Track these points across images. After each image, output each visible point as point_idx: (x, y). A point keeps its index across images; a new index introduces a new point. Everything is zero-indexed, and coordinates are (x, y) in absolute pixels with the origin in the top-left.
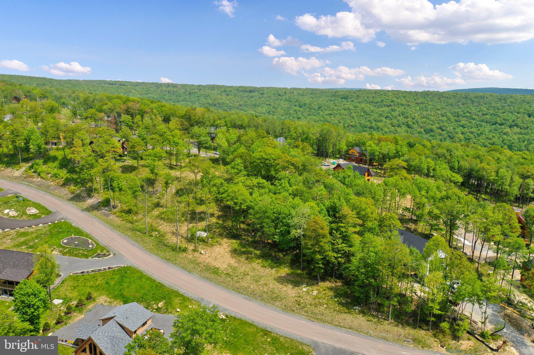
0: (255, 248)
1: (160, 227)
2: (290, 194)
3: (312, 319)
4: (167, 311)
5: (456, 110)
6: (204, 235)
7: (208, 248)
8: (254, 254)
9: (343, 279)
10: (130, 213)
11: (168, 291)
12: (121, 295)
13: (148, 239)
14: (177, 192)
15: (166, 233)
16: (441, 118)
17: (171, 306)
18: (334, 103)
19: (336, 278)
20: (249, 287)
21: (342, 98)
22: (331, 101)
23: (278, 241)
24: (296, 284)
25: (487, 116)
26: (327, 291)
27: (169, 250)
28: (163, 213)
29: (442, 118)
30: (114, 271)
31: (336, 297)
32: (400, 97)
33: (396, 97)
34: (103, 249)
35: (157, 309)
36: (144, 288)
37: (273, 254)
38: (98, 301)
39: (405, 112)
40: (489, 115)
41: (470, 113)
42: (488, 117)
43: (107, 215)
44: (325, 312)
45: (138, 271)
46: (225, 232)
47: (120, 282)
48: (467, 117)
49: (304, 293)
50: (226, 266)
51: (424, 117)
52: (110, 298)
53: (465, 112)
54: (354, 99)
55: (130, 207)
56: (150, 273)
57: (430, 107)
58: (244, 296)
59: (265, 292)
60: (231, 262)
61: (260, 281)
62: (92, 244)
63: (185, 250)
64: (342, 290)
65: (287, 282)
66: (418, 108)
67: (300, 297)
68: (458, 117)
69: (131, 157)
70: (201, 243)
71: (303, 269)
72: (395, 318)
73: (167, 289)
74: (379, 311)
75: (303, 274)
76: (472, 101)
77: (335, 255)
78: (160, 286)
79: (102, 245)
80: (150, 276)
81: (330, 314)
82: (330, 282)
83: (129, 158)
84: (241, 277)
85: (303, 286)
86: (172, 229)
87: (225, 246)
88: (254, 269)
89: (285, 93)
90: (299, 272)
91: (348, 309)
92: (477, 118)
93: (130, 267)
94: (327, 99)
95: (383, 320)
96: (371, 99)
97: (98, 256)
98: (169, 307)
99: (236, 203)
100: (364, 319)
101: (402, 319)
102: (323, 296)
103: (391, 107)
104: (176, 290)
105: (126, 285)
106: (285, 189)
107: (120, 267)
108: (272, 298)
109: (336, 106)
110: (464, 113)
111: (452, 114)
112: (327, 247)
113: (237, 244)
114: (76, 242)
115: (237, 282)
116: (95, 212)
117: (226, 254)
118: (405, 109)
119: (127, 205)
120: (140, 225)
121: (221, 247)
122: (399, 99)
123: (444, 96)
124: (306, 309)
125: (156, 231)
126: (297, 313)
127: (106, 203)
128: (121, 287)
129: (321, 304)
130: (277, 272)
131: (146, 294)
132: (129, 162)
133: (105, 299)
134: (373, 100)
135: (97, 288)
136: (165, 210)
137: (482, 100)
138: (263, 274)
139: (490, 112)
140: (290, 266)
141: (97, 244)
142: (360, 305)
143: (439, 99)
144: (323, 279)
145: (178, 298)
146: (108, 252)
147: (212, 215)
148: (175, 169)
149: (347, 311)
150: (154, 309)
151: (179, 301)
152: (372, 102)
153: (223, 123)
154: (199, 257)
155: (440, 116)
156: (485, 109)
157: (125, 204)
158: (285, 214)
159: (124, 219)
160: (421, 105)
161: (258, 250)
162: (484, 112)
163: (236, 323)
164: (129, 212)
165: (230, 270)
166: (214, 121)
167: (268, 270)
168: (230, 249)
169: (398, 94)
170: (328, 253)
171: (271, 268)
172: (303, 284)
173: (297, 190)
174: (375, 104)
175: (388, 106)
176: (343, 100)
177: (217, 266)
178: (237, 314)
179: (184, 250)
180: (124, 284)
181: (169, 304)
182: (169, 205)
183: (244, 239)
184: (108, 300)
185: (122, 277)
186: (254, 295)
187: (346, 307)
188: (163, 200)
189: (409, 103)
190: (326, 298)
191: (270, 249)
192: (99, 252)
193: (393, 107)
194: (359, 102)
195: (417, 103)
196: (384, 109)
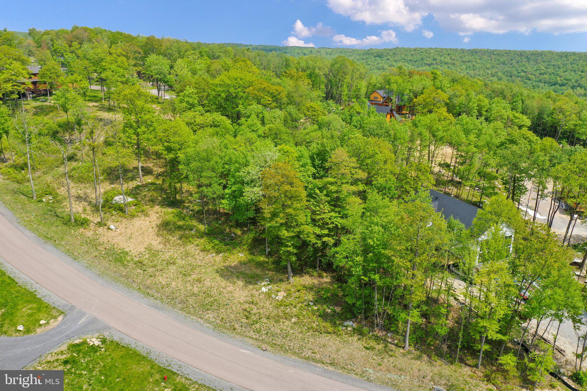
5: (509, 69)
16: (490, 79)
18: (367, 62)
21: (376, 57)
22: (363, 59)
25: (545, 76)
29: (493, 78)
32: (443, 55)
33: (439, 54)
40: (548, 74)
41: (525, 72)
48: (522, 77)
53: (519, 71)
54: (389, 57)
57: (478, 65)
66: (464, 67)
68: (511, 77)
74: (388, 330)
89: (311, 52)
92: (534, 77)
94: (358, 57)
96: (410, 57)
103: (432, 66)
110: (519, 73)
118: (448, 68)
122: (443, 57)
123: (495, 53)
134: (411, 58)
137: (540, 58)
139: (549, 70)
143: (489, 57)
152: (411, 61)
155: (490, 75)
156: (543, 68)
160: (468, 64)
162: (542, 71)
169: (441, 52)
174: (414, 63)
175: (429, 65)
176: (377, 58)
189: (454, 62)
193: (435, 66)
194: (396, 61)
195: (463, 62)
196: (424, 68)
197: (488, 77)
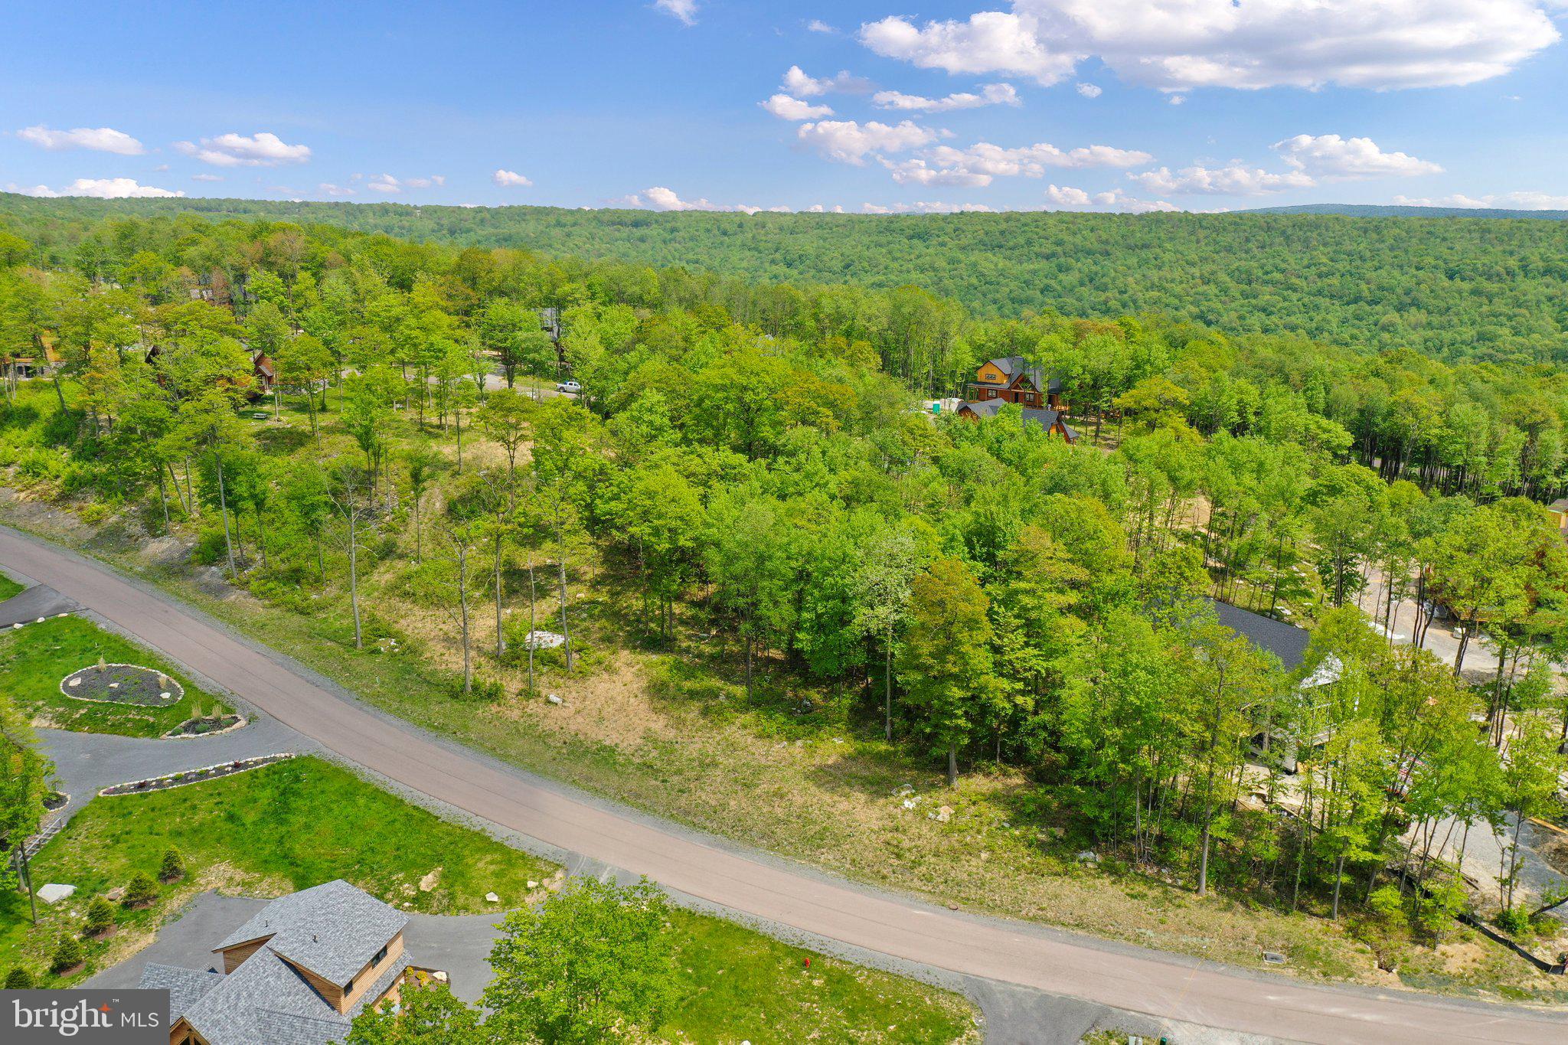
0: (727, 677)
1: (403, 622)
2: (833, 497)
3: (951, 902)
4: (450, 905)
5: (1243, 263)
6: (554, 641)
7: (571, 683)
8: (728, 697)
9: (1027, 763)
10: (298, 582)
11: (449, 834)
12: (285, 857)
13: (364, 664)
14: (451, 510)
15: (422, 642)
16: (1200, 289)
17: (466, 886)
18: (890, 253)
19: (1006, 761)
20: (724, 806)
21: (911, 238)
22: (881, 246)
23: (808, 648)
24: (880, 788)
25: (1332, 280)
26: (983, 807)
27: (436, 696)
28: (409, 578)
29: (1206, 287)
30: (254, 775)
31: (1014, 823)
32: (1080, 230)
33: (1068, 229)
34: (208, 704)
35: (415, 900)
36: (363, 829)
37: (790, 695)
38: (203, 882)
39: (1096, 274)
40: (1338, 275)
41: (1283, 271)
42: (1335, 281)
43: (219, 591)
44: (988, 876)
45: (338, 772)
46: (621, 629)
47: (280, 812)
48: (1275, 283)
49: (909, 817)
50: (639, 741)
51: (1153, 287)
52: (247, 870)
53: (1269, 268)
54: (947, 239)
55: (294, 564)
56: (380, 777)
57: (1168, 256)
58: (711, 837)
59: (779, 821)
60: (653, 726)
61: (757, 786)
62: (170, 687)
63: (493, 695)
64: (1034, 800)
65: (848, 784)
67: (897, 830)
68: (1250, 283)
69: (288, 404)
70: (545, 670)
71: (893, 738)
72: (1218, 882)
73: (444, 828)
74: (1161, 863)
75: (895, 753)
76: (1287, 238)
77: (1006, 684)
78: (421, 819)
79: (206, 690)
80: (381, 787)
81: (1006, 881)
82: (988, 775)
83: (282, 408)
84: (692, 774)
85: (903, 793)
86: (442, 626)
87: (628, 674)
88: (733, 747)
89: (740, 226)
90: (883, 747)
91: (1063, 860)
92: (1305, 284)
93: (310, 757)
94: (865, 239)
95: (1179, 892)
97: (193, 727)
98: (458, 888)
99: (656, 532)
100: (1119, 890)
101: (1239, 883)
102: (975, 824)
103: (1055, 261)
104: (478, 829)
105: (297, 820)
106: (816, 479)
107: (274, 759)
108: (806, 840)
109: (895, 259)
110: (1267, 273)
111: (1231, 274)
112: (982, 660)
113: (666, 667)
114: (115, 685)
115: (680, 791)
116: (175, 584)
117: (632, 700)
118: (1095, 263)
119: (283, 555)
120: (333, 620)
121: (615, 678)
122: (1079, 236)
123: (1204, 223)
124: (923, 869)
125: (389, 635)
126: (896, 885)
127: (214, 551)
128: (283, 829)
129: (971, 851)
130: (811, 750)
131: (372, 850)
132: (284, 419)
133: (228, 875)
135: (196, 836)
136: (414, 567)
137: (1314, 235)
138: (763, 762)
139: (1339, 266)
140: (849, 730)
141: (189, 687)
142: (1099, 846)
143: (1192, 233)
144: (966, 769)
145: (489, 858)
146: (229, 711)
147: (573, 578)
148: (437, 436)
149: (1060, 868)
150: (405, 899)
151: (492, 867)
152: (1000, 247)
153: (583, 289)
154: (545, 716)
155: (1198, 281)
156: (1324, 260)
157: (277, 553)
158: (830, 559)
159: (276, 601)
160: (1144, 254)
161: (736, 683)
162: (1324, 269)
163: (697, 931)
164: (295, 577)
165: (654, 754)
166: (555, 286)
167: (779, 748)
168: (644, 684)
169: (1073, 223)
170: (983, 679)
171: (789, 739)
172: (900, 787)
173: (855, 483)
174: (1009, 252)
175: (1047, 257)
176: (915, 241)
177: (607, 743)
178: (698, 900)
179: (490, 695)
180: (291, 818)
181: (454, 877)
182: (427, 550)
183: (687, 651)
184: (239, 875)
185: (283, 794)
186: (744, 832)
187: (1056, 855)
188: (406, 537)
189: (1109, 248)
190: (985, 828)
191: (777, 679)
192: (196, 713)
193: (1062, 260)
194: (963, 249)
195: (1129, 247)
196: (1036, 266)
197: (1195, 286)
